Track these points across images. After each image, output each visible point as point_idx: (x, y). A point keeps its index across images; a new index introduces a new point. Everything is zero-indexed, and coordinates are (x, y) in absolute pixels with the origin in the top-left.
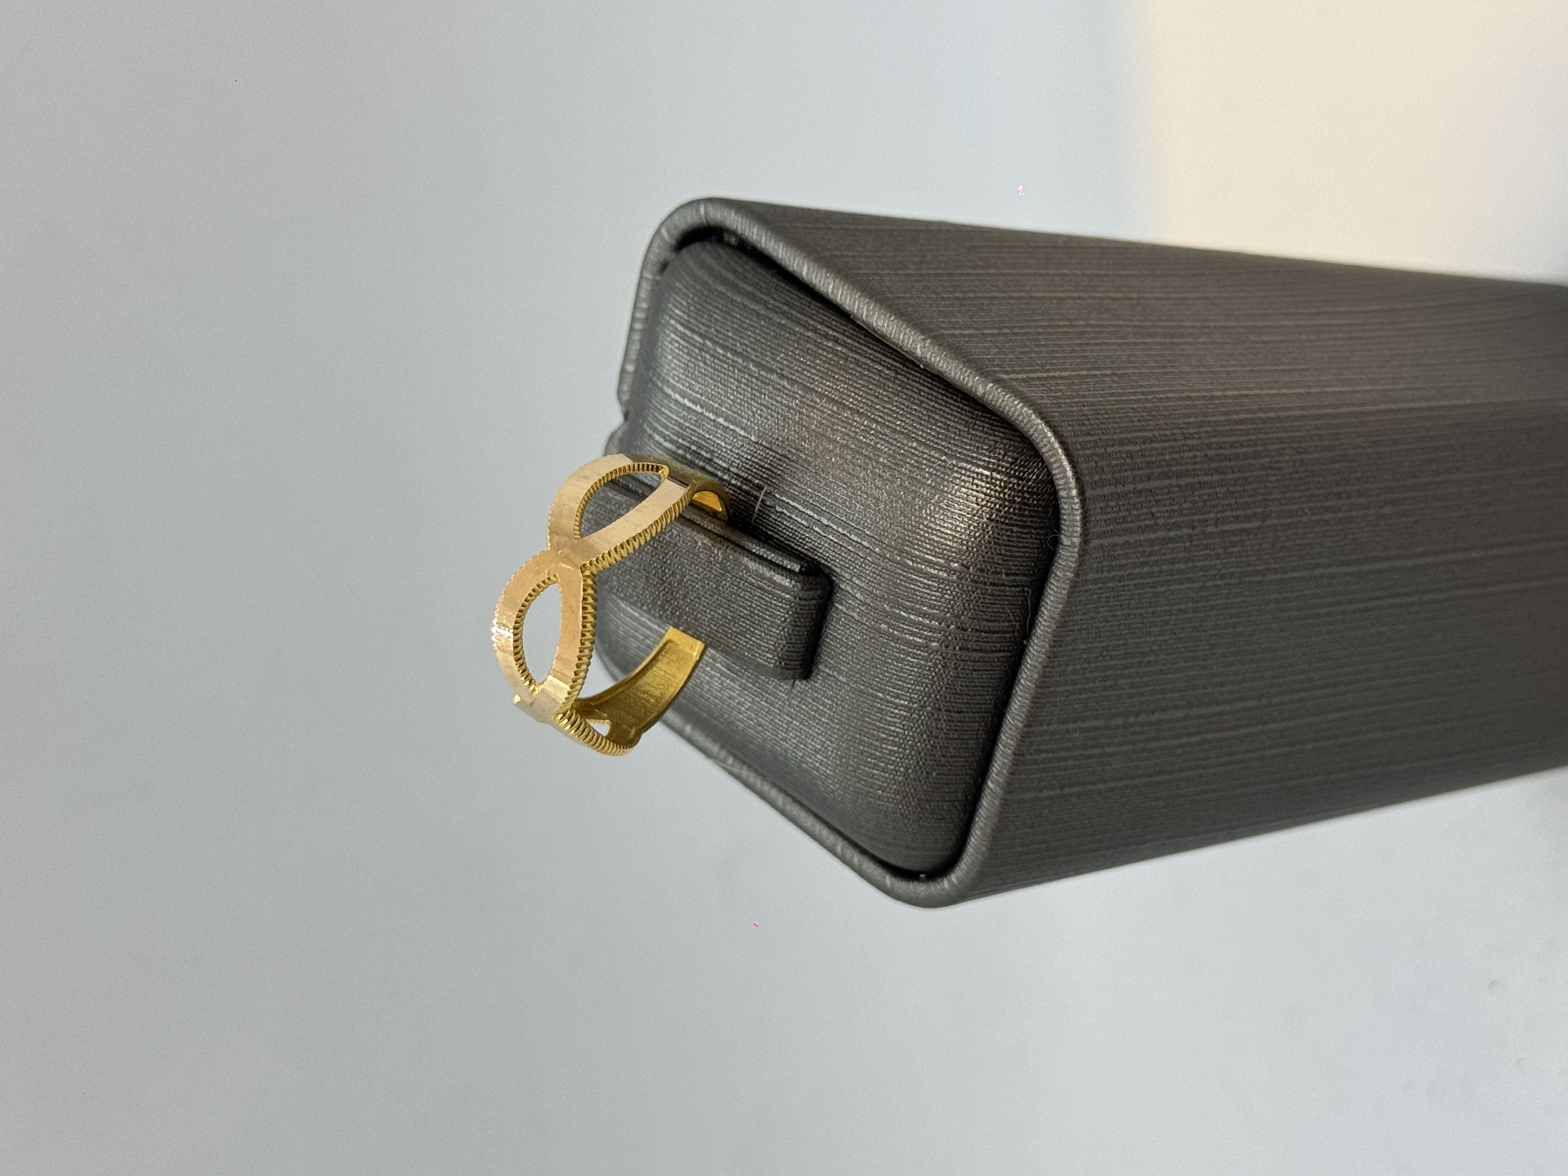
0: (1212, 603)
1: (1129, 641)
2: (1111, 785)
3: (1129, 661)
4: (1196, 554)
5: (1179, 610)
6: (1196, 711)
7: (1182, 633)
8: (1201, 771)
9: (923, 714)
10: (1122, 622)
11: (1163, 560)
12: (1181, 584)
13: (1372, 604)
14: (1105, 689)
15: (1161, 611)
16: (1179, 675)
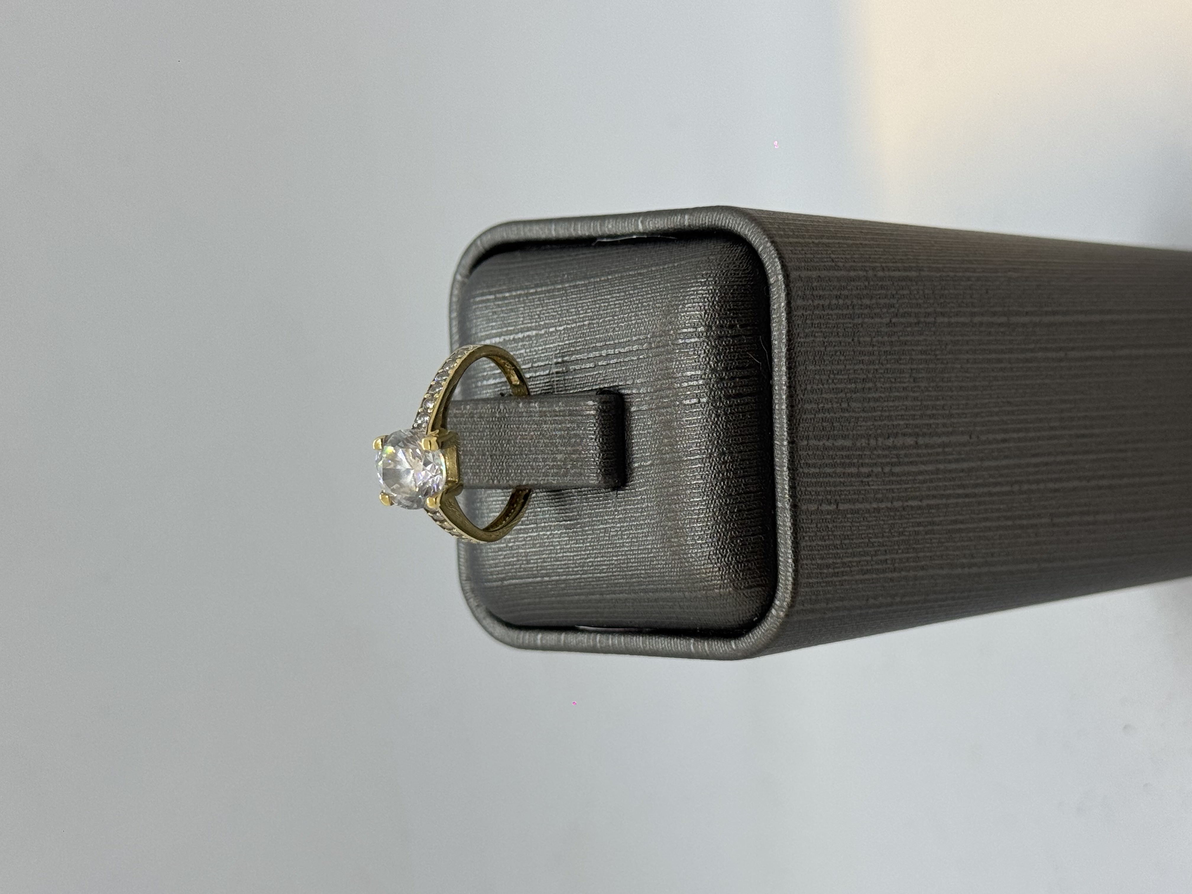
0: (901, 338)
1: (848, 367)
2: (875, 505)
3: (853, 385)
4: (875, 292)
5: (878, 342)
6: (921, 441)
7: (887, 363)
8: (944, 501)
9: (713, 460)
10: (836, 348)
11: (851, 294)
12: (872, 318)
13: (1029, 355)
14: (843, 410)
15: (864, 342)
16: (896, 403)
